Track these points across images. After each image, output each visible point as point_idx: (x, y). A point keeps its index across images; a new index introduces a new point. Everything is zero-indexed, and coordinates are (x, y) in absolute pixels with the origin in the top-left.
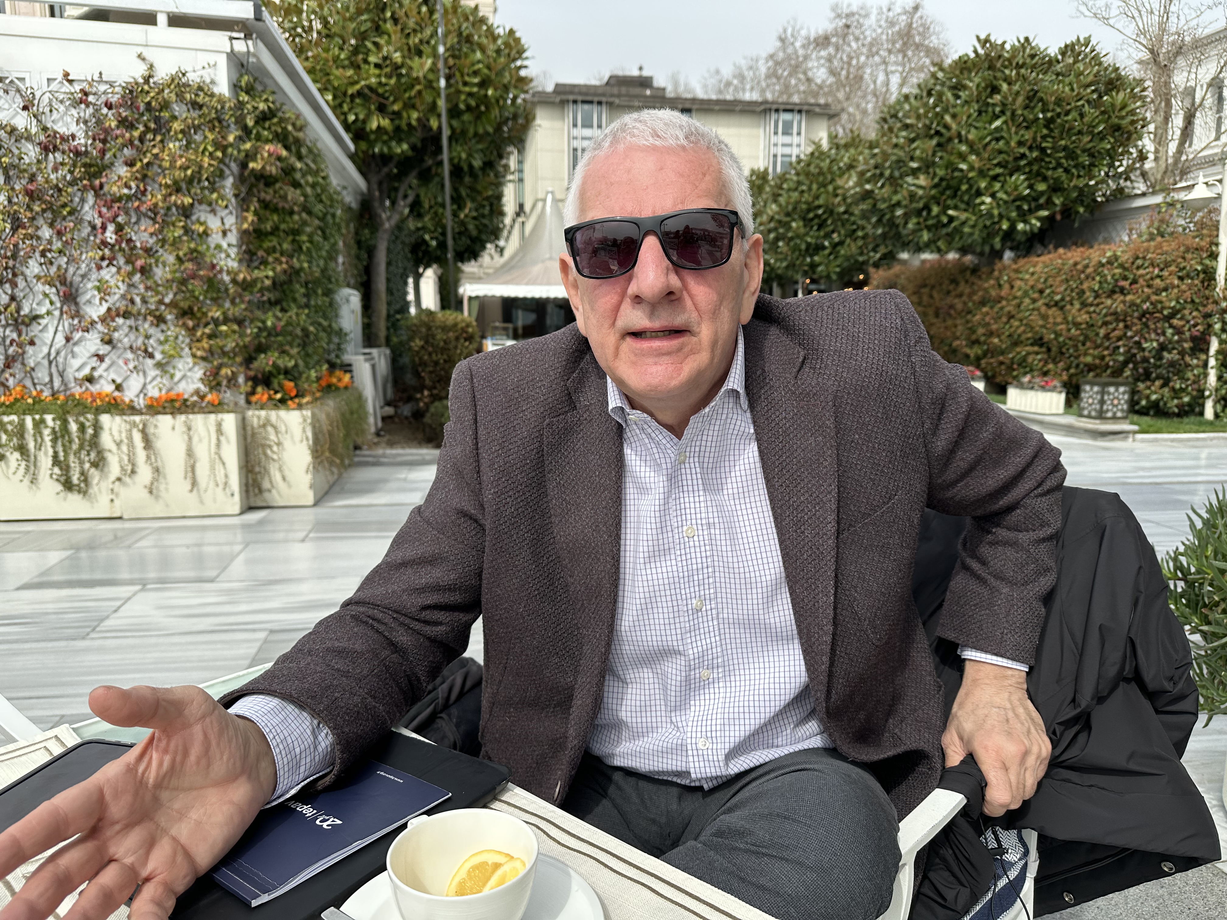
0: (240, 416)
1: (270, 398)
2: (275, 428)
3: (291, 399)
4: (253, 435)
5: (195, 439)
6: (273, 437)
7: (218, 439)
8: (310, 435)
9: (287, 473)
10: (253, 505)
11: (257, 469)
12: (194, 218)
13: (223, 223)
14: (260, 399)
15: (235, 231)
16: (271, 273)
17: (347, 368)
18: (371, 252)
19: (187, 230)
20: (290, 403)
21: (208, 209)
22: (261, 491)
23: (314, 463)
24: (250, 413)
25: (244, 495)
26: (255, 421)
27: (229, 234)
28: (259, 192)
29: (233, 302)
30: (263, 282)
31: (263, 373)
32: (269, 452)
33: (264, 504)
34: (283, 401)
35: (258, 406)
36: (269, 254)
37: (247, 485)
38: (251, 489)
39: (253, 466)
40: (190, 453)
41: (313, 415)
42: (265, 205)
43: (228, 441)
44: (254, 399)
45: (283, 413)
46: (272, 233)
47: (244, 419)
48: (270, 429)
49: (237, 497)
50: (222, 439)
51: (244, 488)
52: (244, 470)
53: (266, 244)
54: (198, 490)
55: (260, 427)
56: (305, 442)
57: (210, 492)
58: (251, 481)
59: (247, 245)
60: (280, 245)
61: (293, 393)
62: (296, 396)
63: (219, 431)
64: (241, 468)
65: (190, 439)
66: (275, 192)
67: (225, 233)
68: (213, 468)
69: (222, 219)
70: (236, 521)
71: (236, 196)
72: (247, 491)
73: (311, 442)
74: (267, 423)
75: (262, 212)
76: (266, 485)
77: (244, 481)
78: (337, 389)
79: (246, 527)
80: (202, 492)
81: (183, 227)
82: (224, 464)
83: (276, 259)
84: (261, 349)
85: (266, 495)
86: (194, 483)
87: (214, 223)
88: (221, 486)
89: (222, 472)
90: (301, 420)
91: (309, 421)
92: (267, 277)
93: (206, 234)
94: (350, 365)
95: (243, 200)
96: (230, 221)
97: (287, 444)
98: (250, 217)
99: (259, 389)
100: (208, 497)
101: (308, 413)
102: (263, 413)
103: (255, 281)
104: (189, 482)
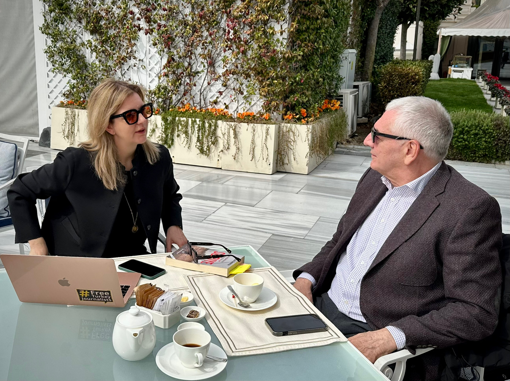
0: (277, 126)
1: (293, 118)
2: (294, 133)
3: (304, 118)
4: (283, 135)
5: (256, 136)
6: (292, 138)
7: (266, 137)
8: (310, 137)
9: (297, 157)
10: (279, 170)
11: (283, 153)
12: (269, 25)
13: (282, 28)
14: (289, 118)
15: (287, 32)
16: (302, 53)
17: (340, 98)
18: (370, 22)
19: (265, 32)
20: (303, 120)
21: (276, 21)
22: (283, 164)
23: (310, 153)
24: (283, 124)
25: (275, 164)
26: (285, 128)
27: (284, 33)
28: (301, 10)
29: (282, 68)
30: (297, 58)
31: (291, 105)
32: (289, 144)
33: (284, 171)
34: (299, 119)
35: (287, 121)
36: (302, 42)
37: (277, 160)
38: (279, 162)
39: (281, 151)
40: (253, 142)
41: (313, 128)
42: (304, 17)
43: (271, 139)
44: (286, 117)
45: (298, 126)
46: (306, 31)
47: (279, 127)
48: (291, 133)
49: (272, 165)
50: (268, 137)
51: (275, 162)
52: (277, 152)
53: (302, 37)
54: (255, 161)
55: (286, 132)
56: (307, 142)
57: (260, 162)
58: (279, 159)
59: (292, 38)
60: (309, 36)
61: (305, 116)
62: (306, 117)
63: (267, 133)
64: (275, 152)
65: (254, 135)
66: (310, 9)
67: (282, 33)
68: (262, 150)
69: (281, 26)
70: (270, 177)
71: (290, 13)
72: (277, 163)
73: (310, 142)
74: (290, 130)
75: (301, 20)
76: (286, 161)
77: (276, 158)
78: (331, 111)
79: (274, 181)
80: (257, 161)
81: (263, 30)
82: (267, 149)
83: (306, 45)
84: (292, 92)
85: (286, 166)
86: (253, 157)
87: (277, 28)
88: (265, 160)
89: (267, 153)
90: (306, 130)
91: (310, 131)
92: (299, 55)
93: (273, 34)
94: (342, 96)
95: (293, 15)
96: (285, 26)
97: (299, 142)
98: (295, 24)
99: (289, 113)
100: (259, 164)
101: (310, 126)
102: (289, 125)
103: (293, 57)
104: (251, 156)
